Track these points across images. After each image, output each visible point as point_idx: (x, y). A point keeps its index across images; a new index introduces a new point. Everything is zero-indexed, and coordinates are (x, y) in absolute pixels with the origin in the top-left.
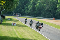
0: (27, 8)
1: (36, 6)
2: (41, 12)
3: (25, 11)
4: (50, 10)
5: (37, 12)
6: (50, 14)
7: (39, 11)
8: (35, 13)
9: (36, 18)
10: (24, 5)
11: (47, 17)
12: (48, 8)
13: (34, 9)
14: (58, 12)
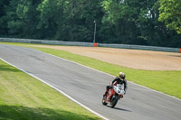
0: (11, 13)
1: (40, 8)
2: (56, 25)
3: (6, 22)
4: (84, 19)
5: (44, 25)
6: (84, 29)
7: (49, 21)
8: (38, 27)
9: (40, 43)
10: (5, 6)
11: (75, 39)
12: (76, 11)
13: (34, 15)
14: (107, 23)
